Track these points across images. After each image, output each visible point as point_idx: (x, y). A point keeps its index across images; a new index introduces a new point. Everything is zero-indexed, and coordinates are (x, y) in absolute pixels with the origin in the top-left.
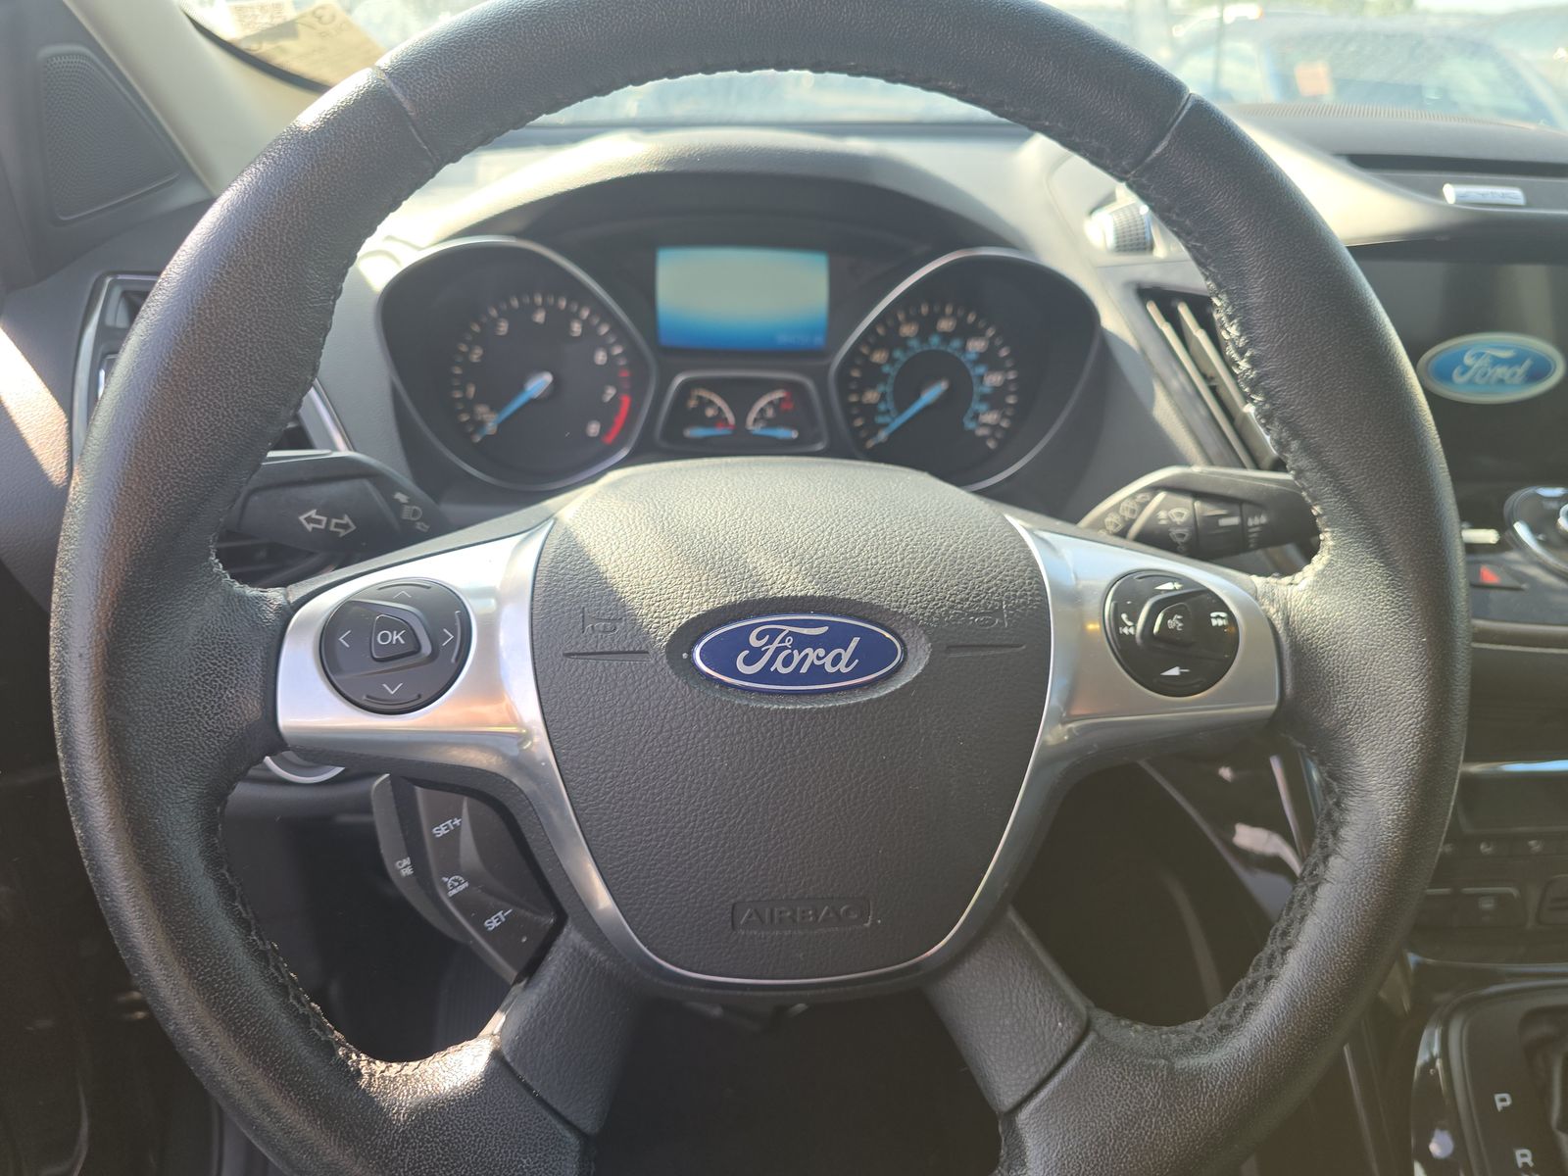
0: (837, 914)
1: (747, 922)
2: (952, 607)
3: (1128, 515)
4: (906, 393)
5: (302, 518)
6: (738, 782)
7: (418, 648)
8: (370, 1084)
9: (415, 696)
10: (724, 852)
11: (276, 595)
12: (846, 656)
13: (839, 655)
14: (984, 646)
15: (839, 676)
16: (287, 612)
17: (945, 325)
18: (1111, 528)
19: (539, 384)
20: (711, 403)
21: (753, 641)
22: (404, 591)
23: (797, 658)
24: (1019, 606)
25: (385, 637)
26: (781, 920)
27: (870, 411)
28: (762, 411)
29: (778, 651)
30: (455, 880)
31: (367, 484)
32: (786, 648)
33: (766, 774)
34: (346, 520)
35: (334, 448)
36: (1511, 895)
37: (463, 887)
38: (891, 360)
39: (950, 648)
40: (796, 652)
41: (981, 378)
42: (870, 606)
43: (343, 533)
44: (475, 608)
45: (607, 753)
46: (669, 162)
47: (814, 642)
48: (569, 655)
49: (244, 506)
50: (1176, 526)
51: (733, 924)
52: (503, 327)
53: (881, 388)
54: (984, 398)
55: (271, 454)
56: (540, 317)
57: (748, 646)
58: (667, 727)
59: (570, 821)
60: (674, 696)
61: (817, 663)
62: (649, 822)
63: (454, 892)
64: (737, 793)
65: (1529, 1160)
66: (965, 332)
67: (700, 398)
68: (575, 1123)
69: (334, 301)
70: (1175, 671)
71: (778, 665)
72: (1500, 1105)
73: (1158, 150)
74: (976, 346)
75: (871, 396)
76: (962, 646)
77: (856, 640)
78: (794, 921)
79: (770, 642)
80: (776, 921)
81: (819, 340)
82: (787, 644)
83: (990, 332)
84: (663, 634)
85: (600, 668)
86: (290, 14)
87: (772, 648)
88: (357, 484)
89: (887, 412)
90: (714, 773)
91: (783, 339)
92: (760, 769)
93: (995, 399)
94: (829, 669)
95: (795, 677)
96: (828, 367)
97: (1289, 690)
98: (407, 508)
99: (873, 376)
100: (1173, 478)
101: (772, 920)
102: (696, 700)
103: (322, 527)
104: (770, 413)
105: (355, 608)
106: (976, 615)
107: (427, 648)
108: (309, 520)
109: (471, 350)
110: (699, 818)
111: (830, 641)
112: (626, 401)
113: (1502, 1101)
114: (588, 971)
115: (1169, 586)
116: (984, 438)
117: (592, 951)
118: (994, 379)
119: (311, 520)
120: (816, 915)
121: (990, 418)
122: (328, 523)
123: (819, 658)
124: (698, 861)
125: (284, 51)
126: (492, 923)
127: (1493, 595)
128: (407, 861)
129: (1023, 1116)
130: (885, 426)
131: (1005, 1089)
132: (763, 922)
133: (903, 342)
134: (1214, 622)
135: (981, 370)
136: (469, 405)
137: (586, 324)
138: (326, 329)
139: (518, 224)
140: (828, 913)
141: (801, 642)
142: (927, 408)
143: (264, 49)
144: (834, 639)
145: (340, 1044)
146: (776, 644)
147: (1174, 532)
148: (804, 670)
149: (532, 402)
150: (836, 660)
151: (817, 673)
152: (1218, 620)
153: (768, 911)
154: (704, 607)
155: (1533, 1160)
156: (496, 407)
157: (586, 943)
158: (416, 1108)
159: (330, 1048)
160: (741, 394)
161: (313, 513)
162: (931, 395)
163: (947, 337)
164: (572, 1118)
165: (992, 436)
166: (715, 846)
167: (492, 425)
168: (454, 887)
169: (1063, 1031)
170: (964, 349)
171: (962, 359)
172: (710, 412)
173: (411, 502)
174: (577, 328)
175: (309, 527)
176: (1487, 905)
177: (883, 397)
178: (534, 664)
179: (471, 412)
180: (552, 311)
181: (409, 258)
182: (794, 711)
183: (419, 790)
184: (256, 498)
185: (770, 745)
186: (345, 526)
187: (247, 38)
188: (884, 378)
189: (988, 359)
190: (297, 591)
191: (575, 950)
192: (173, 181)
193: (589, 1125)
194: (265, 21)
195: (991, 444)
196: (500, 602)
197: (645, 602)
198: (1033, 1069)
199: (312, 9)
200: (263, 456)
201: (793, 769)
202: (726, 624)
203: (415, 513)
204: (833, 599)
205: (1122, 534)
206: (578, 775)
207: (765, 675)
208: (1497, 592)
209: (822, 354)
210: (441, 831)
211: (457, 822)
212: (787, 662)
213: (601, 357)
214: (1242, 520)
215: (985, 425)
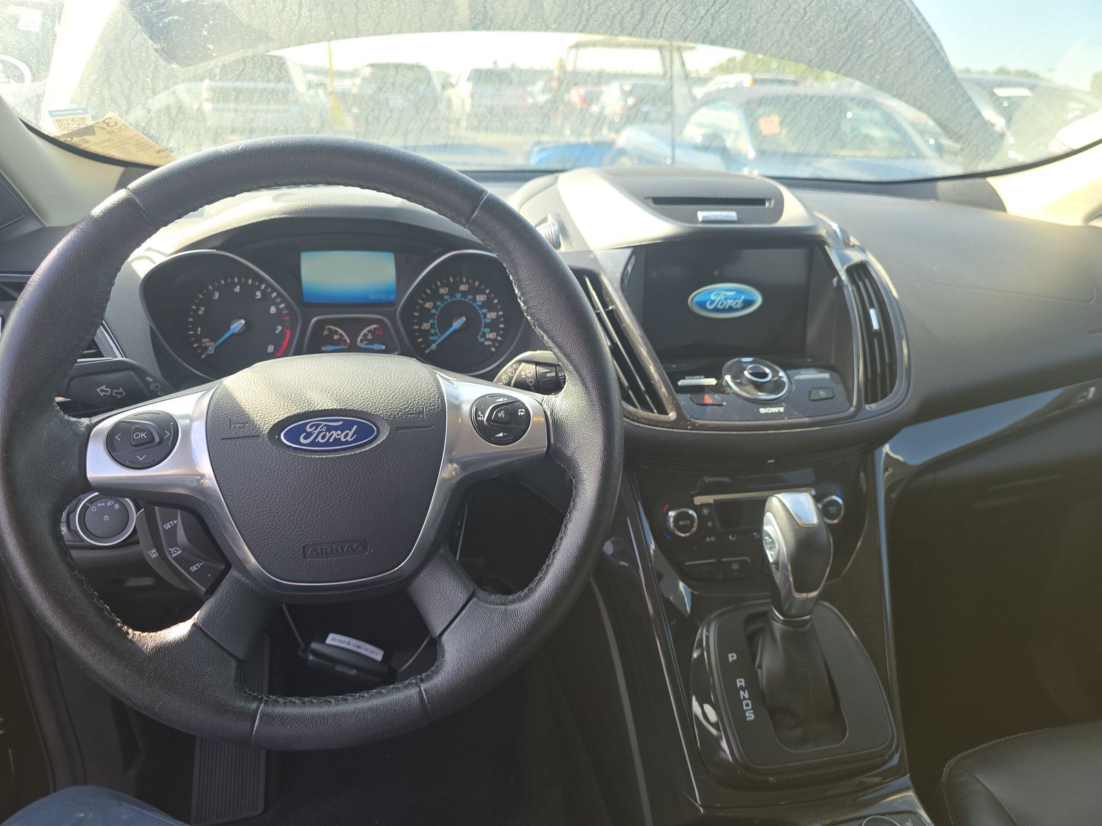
0: (352, 548)
1: (311, 555)
2: (400, 411)
3: (510, 375)
4: (444, 324)
5: (98, 390)
6: (302, 490)
7: (153, 439)
8: (133, 637)
9: (152, 460)
10: (298, 522)
11: (85, 421)
12: (350, 434)
13: (348, 433)
14: (415, 427)
15: (347, 442)
16: (90, 428)
17: (463, 288)
18: (504, 381)
19: (238, 325)
20: (336, 332)
21: (308, 429)
22: (146, 416)
23: (328, 435)
24: (432, 410)
25: (137, 435)
26: (326, 552)
27: (425, 334)
28: (365, 335)
29: (319, 433)
30: (175, 550)
31: (132, 373)
32: (323, 431)
33: (314, 486)
34: (121, 390)
35: (117, 357)
36: (746, 561)
37: (179, 553)
38: (435, 307)
39: (398, 429)
40: (327, 433)
41: (485, 315)
42: (362, 412)
43: (119, 396)
44: (181, 423)
45: (242, 481)
46: (290, 213)
47: (336, 428)
48: (223, 439)
49: (69, 384)
50: (529, 378)
51: (304, 556)
52: (217, 295)
53: (431, 321)
54: (487, 325)
55: (79, 360)
56: (237, 289)
57: (306, 431)
58: (269, 468)
59: (227, 513)
60: (271, 454)
61: (337, 437)
62: (262, 511)
63: (175, 555)
64: (302, 495)
65: (743, 684)
66: (474, 291)
67: (330, 329)
68: (234, 654)
69: (111, 288)
70: (501, 435)
71: (319, 439)
72: (730, 659)
73: (475, 215)
74: (481, 298)
75: (426, 326)
76: (405, 427)
77: (356, 427)
78: (333, 553)
79: (316, 429)
80: (324, 553)
81: (392, 297)
82: (323, 430)
83: (488, 291)
84: (266, 427)
85: (238, 444)
86: (90, 122)
87: (317, 432)
88: (126, 373)
89: (435, 334)
90: (291, 487)
91: (373, 297)
92: (312, 483)
93: (493, 326)
94: (343, 440)
95: (327, 444)
96: (396, 310)
97: (552, 441)
98: (152, 385)
99: (426, 315)
100: (528, 356)
101: (322, 552)
102: (281, 456)
103: (109, 394)
104: (370, 336)
105: (124, 424)
106: (411, 414)
107: (157, 439)
108: (102, 391)
109: (198, 309)
110: (285, 507)
111: (342, 428)
112: (288, 332)
113: (732, 657)
114: (240, 587)
115: (502, 400)
116: (489, 346)
117: (243, 579)
118: (492, 315)
119: (102, 392)
120: (342, 549)
121: (491, 336)
122: (112, 391)
123: (338, 435)
124: (286, 527)
125: (87, 142)
126: (194, 569)
127: (708, 408)
128: (154, 551)
129: (444, 637)
130: (434, 341)
131: (437, 624)
132: (318, 554)
133: (441, 297)
134: (520, 414)
135: (484, 311)
136: (198, 339)
137: (263, 292)
138: (107, 300)
139: (217, 243)
140: (348, 548)
141: (330, 429)
142: (456, 331)
143: (75, 141)
144: (346, 426)
145: (118, 622)
146: (318, 430)
147: (528, 381)
148: (331, 440)
149: (234, 335)
150: (346, 436)
151: (337, 442)
152: (521, 413)
153: (320, 548)
154: (286, 416)
155: (745, 683)
156: (213, 340)
157: (240, 576)
158: (155, 647)
159: (115, 623)
160: (353, 327)
161: (104, 387)
162: (457, 324)
163: (464, 294)
164: (232, 652)
165: (493, 346)
166: (293, 520)
167: (212, 348)
168: (175, 553)
169: (461, 597)
170: (474, 300)
171: (475, 305)
172: (336, 337)
173: (154, 382)
174: (259, 294)
175: (102, 394)
176: (735, 567)
177: (432, 326)
178: (207, 444)
179: (200, 343)
180: (244, 286)
181: (160, 259)
182: (326, 458)
183: (156, 508)
184: (74, 381)
185: (316, 473)
186: (121, 393)
187: (64, 135)
188: (432, 316)
189: (488, 305)
190: (95, 419)
191: (234, 578)
192: (19, 220)
193: (240, 655)
194: (74, 127)
195: (493, 349)
196: (192, 420)
197: (259, 415)
198: (448, 616)
199: (103, 119)
200: (76, 362)
201: (327, 483)
202: (296, 422)
203: (157, 387)
204: (345, 409)
205: (508, 384)
206: (229, 492)
207: (313, 443)
208: (711, 407)
209: (391, 304)
210: (168, 526)
211: (175, 522)
212: (323, 438)
213: (273, 310)
214: (556, 373)
215: (489, 339)
